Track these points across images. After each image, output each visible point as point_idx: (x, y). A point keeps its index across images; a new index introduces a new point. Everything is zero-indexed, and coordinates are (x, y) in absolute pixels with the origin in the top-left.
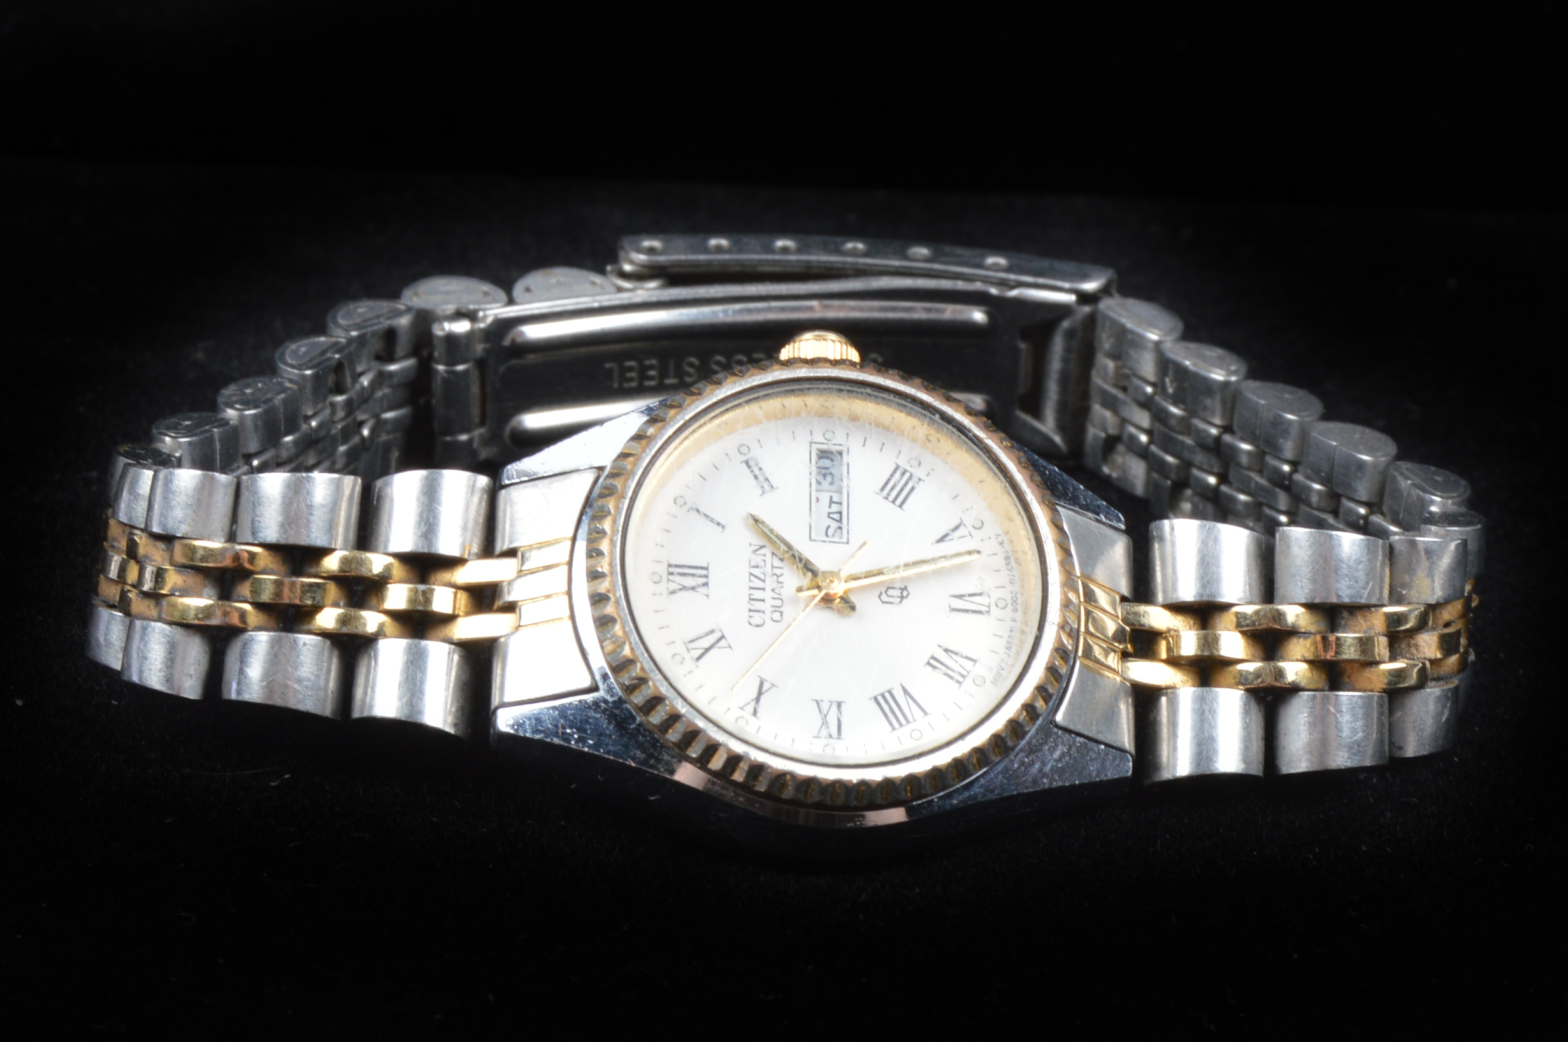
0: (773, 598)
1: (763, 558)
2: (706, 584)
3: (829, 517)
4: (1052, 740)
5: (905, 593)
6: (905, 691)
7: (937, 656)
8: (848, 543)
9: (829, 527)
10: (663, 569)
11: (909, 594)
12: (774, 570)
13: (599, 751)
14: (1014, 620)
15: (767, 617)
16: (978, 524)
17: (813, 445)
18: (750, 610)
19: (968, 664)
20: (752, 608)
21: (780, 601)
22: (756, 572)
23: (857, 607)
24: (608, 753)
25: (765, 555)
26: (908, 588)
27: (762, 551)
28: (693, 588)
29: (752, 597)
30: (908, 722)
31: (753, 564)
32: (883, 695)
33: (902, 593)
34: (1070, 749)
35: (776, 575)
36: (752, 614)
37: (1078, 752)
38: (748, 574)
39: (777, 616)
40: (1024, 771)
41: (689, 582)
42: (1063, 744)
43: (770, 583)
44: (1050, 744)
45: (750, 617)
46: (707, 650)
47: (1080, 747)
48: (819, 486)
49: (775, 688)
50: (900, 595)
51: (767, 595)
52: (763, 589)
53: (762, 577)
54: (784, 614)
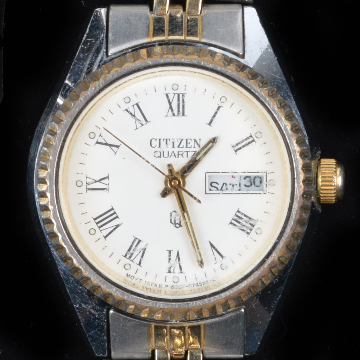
0: (168, 152)
1: (193, 146)
2: (174, 115)
3: (224, 184)
4: (99, 308)
5: (178, 226)
6: (118, 226)
7: (141, 243)
8: (206, 193)
9: (218, 184)
10: (180, 91)
11: (177, 228)
12: (186, 153)
13: (76, 60)
14: (167, 286)
15: (157, 149)
16: (223, 267)
17: (265, 174)
18: (160, 140)
19: (137, 261)
20: (162, 141)
21: (167, 156)
22: (184, 143)
23: (163, 199)
24: (74, 65)
25: (194, 147)
26: (181, 227)
27: (196, 146)
28: (171, 108)
29: (168, 140)
30: (100, 227)
31: (189, 141)
32: (115, 213)
33: (177, 224)
34: (98, 319)
35: (183, 154)
36: (158, 140)
37: (98, 324)
38: (182, 138)
39: (158, 154)
40: (79, 292)
41: (174, 105)
42: (99, 315)
43: (176, 150)
44: (96, 307)
45: (156, 140)
46: (134, 116)
47: (101, 325)
48: (243, 178)
49: (114, 153)
50: (176, 223)
51: (170, 149)
52: (173, 147)
53: (181, 146)
54: (159, 158)
